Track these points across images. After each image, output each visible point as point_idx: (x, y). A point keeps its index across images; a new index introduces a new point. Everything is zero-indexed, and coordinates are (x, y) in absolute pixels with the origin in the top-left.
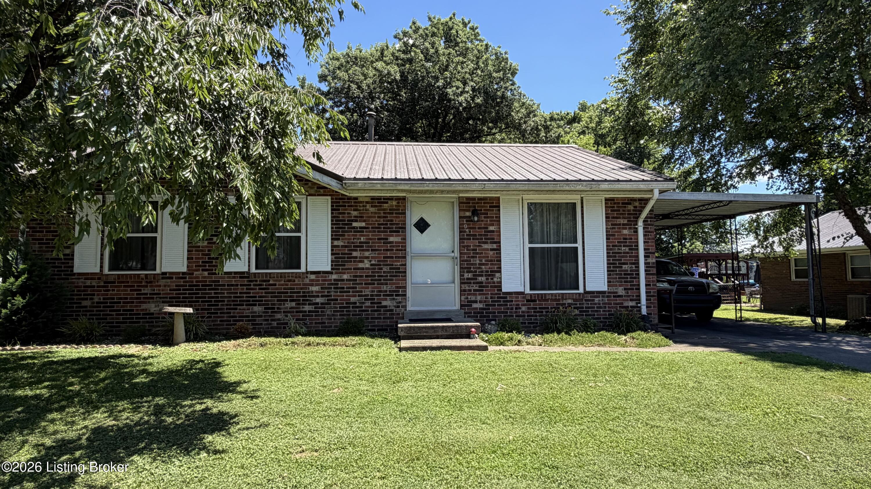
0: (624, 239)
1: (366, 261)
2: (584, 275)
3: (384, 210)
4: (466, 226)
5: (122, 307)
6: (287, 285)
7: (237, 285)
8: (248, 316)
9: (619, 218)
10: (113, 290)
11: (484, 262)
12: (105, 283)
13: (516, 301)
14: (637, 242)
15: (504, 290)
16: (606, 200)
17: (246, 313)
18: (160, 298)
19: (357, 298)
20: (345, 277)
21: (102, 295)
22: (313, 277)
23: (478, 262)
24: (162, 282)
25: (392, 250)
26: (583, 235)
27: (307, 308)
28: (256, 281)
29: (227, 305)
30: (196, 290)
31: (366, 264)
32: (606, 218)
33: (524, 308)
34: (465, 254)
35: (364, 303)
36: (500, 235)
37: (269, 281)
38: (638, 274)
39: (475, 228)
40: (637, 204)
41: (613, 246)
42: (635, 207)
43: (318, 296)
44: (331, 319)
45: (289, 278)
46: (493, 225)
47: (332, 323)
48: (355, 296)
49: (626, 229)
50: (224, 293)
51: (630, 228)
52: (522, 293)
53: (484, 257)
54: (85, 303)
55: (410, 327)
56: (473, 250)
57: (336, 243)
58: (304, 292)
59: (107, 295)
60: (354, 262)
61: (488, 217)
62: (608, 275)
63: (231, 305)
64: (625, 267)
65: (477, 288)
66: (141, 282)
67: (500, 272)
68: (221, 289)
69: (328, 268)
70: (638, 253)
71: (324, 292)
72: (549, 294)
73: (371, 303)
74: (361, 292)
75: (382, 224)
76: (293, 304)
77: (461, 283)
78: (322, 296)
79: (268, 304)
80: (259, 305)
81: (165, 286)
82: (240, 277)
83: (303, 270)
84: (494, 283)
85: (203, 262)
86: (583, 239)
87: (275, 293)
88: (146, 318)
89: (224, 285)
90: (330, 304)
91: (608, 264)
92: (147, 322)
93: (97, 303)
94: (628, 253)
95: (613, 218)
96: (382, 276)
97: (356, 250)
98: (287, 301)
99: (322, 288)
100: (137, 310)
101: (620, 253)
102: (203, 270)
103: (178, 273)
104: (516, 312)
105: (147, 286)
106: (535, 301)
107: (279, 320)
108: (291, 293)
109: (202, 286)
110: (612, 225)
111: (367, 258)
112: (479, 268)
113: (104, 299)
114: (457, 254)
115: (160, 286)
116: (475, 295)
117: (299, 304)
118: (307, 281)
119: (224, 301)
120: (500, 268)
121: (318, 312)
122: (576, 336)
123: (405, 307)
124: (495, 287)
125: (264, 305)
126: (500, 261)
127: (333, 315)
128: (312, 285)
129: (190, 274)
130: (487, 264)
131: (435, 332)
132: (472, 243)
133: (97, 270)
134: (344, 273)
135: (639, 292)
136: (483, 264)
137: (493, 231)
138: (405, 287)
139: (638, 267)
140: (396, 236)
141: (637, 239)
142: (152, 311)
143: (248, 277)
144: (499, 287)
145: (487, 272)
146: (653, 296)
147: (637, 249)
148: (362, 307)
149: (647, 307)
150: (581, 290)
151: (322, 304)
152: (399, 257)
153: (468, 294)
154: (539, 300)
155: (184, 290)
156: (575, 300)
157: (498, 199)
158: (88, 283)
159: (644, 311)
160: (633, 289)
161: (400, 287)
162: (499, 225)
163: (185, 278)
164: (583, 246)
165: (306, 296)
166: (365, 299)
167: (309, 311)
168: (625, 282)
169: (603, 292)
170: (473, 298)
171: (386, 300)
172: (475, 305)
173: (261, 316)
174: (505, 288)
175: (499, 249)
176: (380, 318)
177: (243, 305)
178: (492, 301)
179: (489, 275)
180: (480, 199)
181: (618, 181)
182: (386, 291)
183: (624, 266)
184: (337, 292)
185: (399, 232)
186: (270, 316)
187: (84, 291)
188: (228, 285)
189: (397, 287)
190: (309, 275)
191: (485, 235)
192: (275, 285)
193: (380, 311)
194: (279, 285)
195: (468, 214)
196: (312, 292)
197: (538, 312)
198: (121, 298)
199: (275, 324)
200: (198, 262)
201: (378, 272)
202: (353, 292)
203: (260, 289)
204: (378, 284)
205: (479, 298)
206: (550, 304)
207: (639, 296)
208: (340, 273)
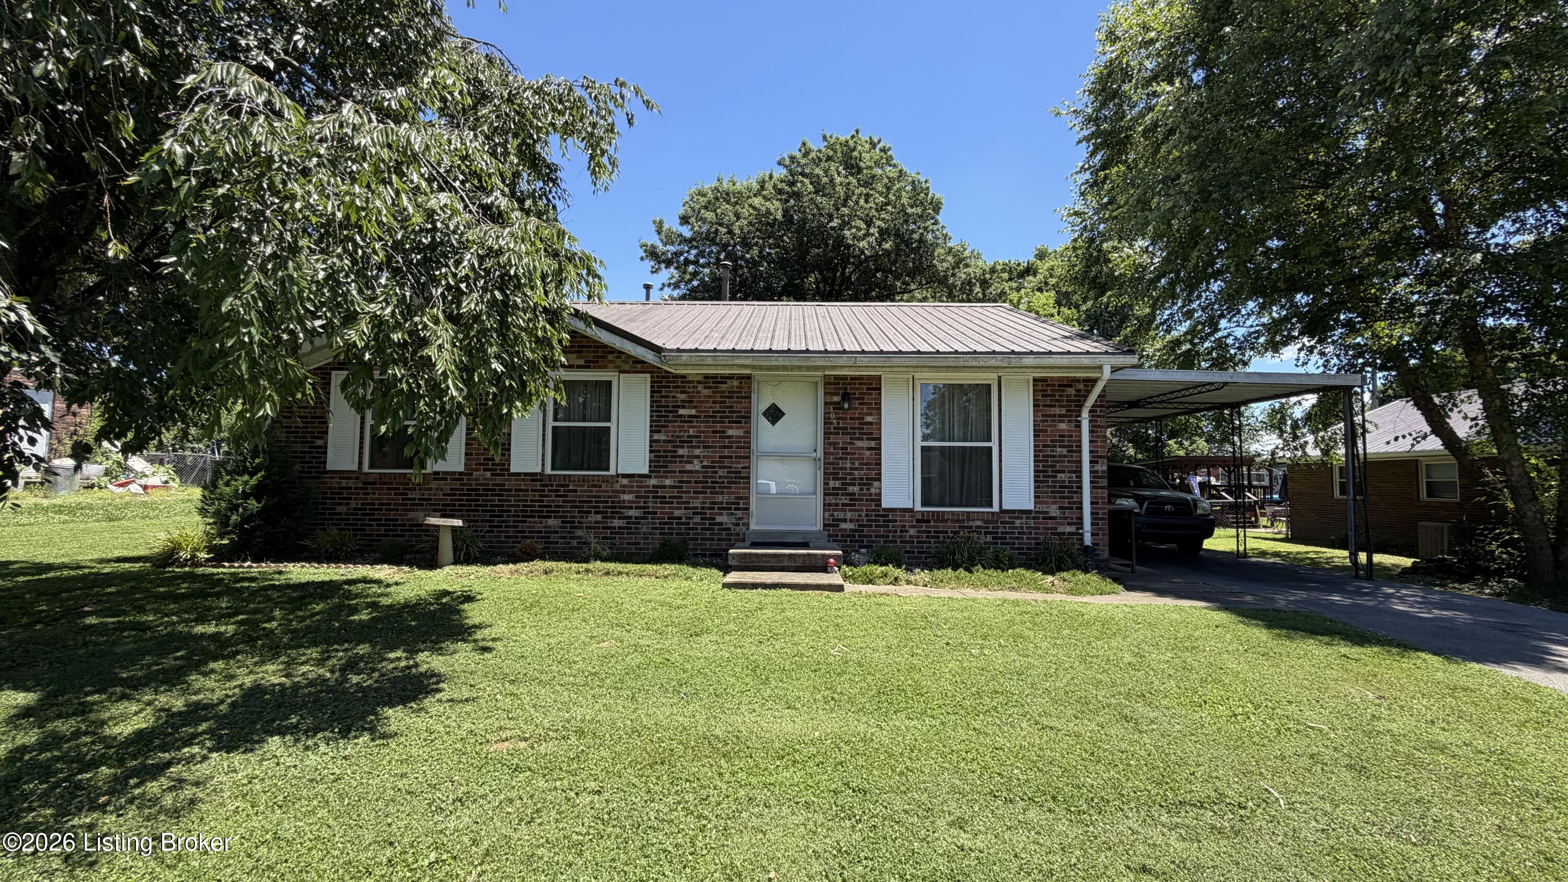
0: (1060, 436)
1: (696, 461)
3: (722, 392)
4: (832, 416)
5: (384, 515)
6: (591, 491)
7: (527, 490)
8: (540, 532)
9: (1054, 406)
10: (374, 494)
11: (857, 465)
12: (364, 483)
13: (901, 521)
14: (1080, 441)
15: (884, 506)
16: (1035, 380)
17: (538, 527)
18: (431, 505)
19: (683, 511)
20: (668, 482)
21: (361, 499)
22: (625, 481)
23: (849, 465)
24: (434, 485)
25: (731, 447)
26: (1000, 431)
27: (617, 523)
28: (552, 485)
29: (514, 516)
30: (476, 495)
31: (696, 466)
32: (1035, 406)
33: (912, 532)
34: (831, 453)
35: (691, 518)
36: (880, 429)
37: (568, 486)
39: (845, 419)
40: (1080, 386)
41: (1044, 446)
42: (1078, 391)
43: (631, 508)
44: (647, 539)
45: (594, 483)
46: (871, 414)
47: (649, 544)
48: (680, 508)
49: (1063, 422)
50: (510, 501)
51: (1070, 421)
52: (911, 510)
53: (857, 459)
54: (339, 509)
55: (745, 554)
56: (843, 448)
57: (656, 437)
58: (613, 502)
59: (366, 499)
60: (680, 462)
61: (864, 404)
62: (1036, 487)
63: (518, 516)
64: (1061, 476)
65: (847, 501)
66: (408, 484)
67: (879, 480)
68: (507, 495)
69: (646, 471)
70: (1080, 457)
71: (639, 502)
72: (948, 513)
73: (702, 519)
74: (689, 503)
75: (718, 412)
76: (599, 517)
77: (825, 494)
78: (637, 508)
79: (567, 517)
80: (555, 517)
81: (437, 489)
82: (532, 480)
83: (612, 471)
84: (871, 495)
85: (484, 459)
86: (1000, 435)
87: (575, 501)
89: (511, 490)
90: (646, 518)
91: (1035, 471)
92: (415, 536)
93: (355, 509)
94: (1065, 456)
95: (1045, 406)
96: (717, 482)
97: (682, 447)
98: (590, 512)
99: (637, 497)
100: (403, 520)
101: (1054, 456)
102: (485, 470)
103: (454, 473)
104: (901, 537)
105: (415, 489)
106: (928, 521)
107: (579, 537)
108: (596, 502)
109: (484, 490)
110: (1043, 416)
111: (697, 457)
112: (851, 474)
113: (362, 504)
114: (820, 454)
115: (431, 489)
116: (845, 511)
117: (606, 518)
118: (617, 487)
119: (510, 511)
120: (880, 474)
121: (631, 528)
122: (980, 573)
123: (747, 525)
124: (872, 500)
125: (561, 517)
126: (880, 464)
127: (651, 534)
128: (624, 492)
129: (468, 474)
131: (779, 562)
132: (841, 440)
133: (355, 467)
134: (666, 477)
135: (1082, 513)
137: (871, 423)
138: (748, 498)
139: (1080, 476)
140: (737, 428)
141: (1080, 436)
143: (541, 480)
144: (878, 501)
145: (862, 479)
146: (1100, 519)
147: (1080, 452)
148: (689, 524)
149: (1093, 534)
150: (996, 508)
151: (636, 518)
152: (740, 457)
153: (835, 510)
154: (935, 521)
155: (460, 495)
156: (986, 522)
157: (879, 377)
158: (344, 483)
159: (1088, 540)
160: (1072, 508)
161: (741, 498)
162: (880, 414)
163: (462, 479)
164: (1000, 445)
165: (615, 507)
166: (694, 513)
167: (620, 528)
168: (1061, 498)
169: (1029, 512)
170: (841, 515)
171: (721, 514)
172: (843, 526)
173: (557, 532)
174: (887, 502)
175: (878, 449)
176: (713, 540)
177: (534, 517)
178: (867, 521)
179: (864, 484)
180: (854, 378)
181: (1050, 353)
182: (722, 503)
183: (1059, 475)
184: (656, 503)
185: (740, 422)
186: (568, 532)
187: (339, 493)
188: (516, 490)
189: (737, 498)
190: (619, 479)
191: (859, 429)
192: (576, 491)
193: (714, 529)
194: (581, 491)
195: (836, 399)
196: (624, 502)
197: (933, 537)
198: (383, 504)
199: (574, 543)
200: (479, 459)
201: (712, 477)
202: (678, 503)
203: (556, 496)
204: (711, 493)
205: (849, 515)
206: (950, 527)
207: (1081, 518)
208: (661, 477)
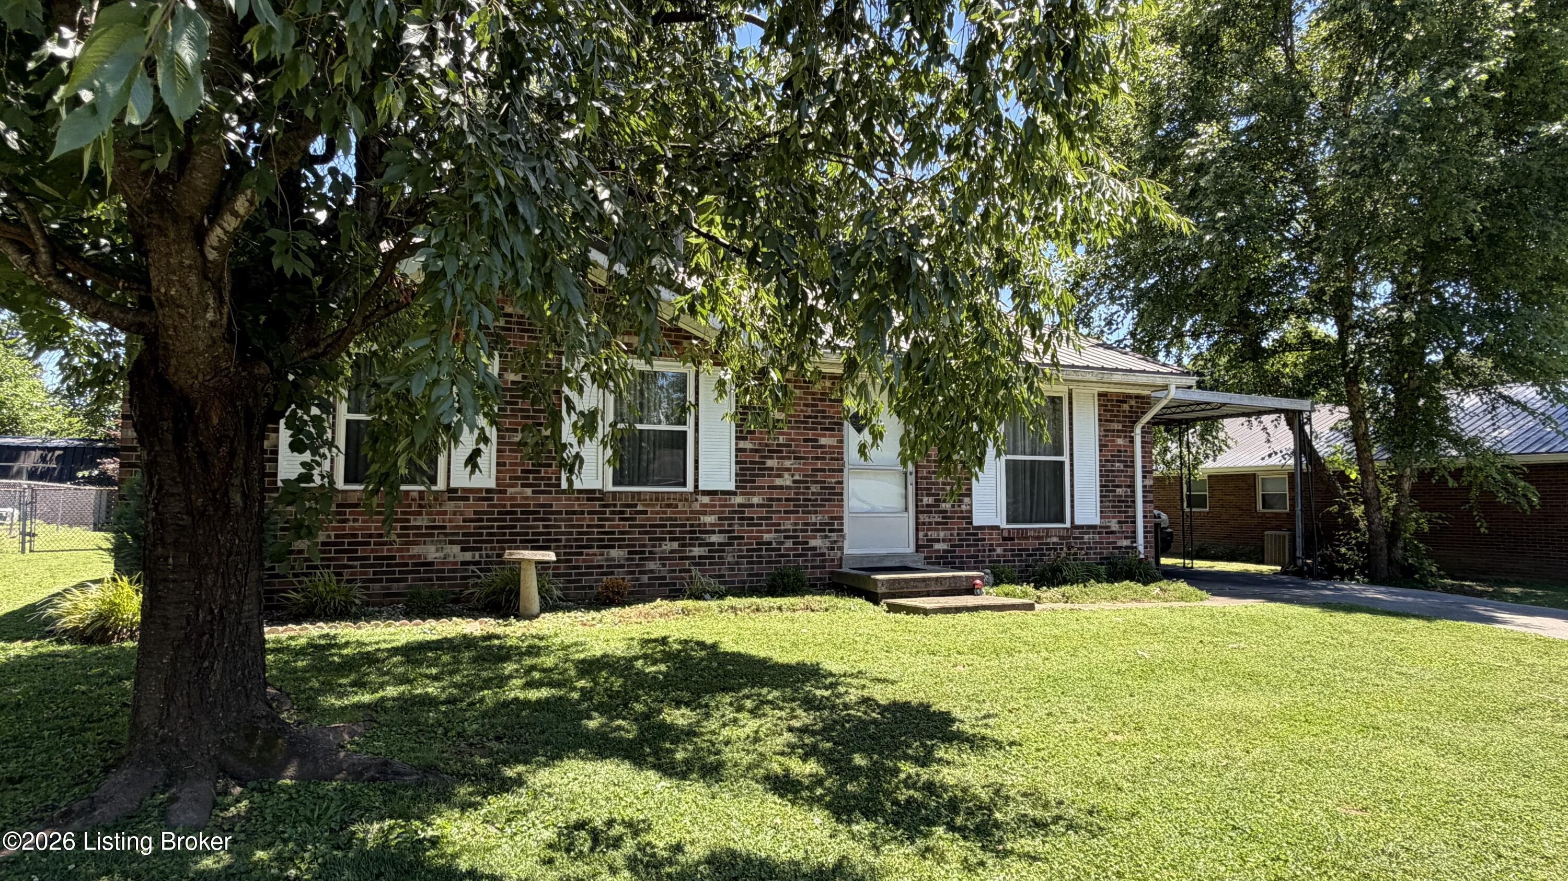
0: (1118, 451)
1: (786, 475)
2: (1072, 501)
3: (813, 393)
5: (372, 551)
7: (582, 513)
8: (601, 567)
9: (1112, 421)
10: (355, 520)
11: (948, 480)
12: (339, 506)
14: (1133, 457)
16: (1100, 395)
17: (598, 560)
18: (446, 535)
19: (773, 535)
20: (756, 500)
21: (334, 529)
22: (706, 500)
24: (450, 506)
25: (824, 458)
26: (1071, 444)
27: (697, 551)
29: (565, 547)
30: (511, 520)
31: (786, 480)
32: (1100, 420)
35: (782, 543)
38: (1134, 502)
41: (1106, 461)
42: (1131, 407)
43: (714, 532)
44: (733, 569)
45: (668, 502)
48: (769, 532)
49: (1119, 437)
50: (559, 527)
51: (1125, 437)
52: (996, 528)
57: (742, 444)
60: (769, 476)
62: (1101, 502)
63: (571, 547)
66: (410, 506)
67: (970, 495)
68: (556, 520)
69: (731, 486)
70: (1134, 472)
72: (1031, 529)
75: (810, 417)
76: (675, 545)
77: (917, 512)
78: (720, 532)
80: (620, 547)
81: (455, 513)
82: (588, 499)
83: (691, 487)
84: (962, 512)
85: (523, 471)
87: (644, 526)
88: (419, 572)
89: (560, 513)
91: (1101, 486)
92: (421, 579)
93: (324, 544)
94: (1123, 471)
95: (1107, 421)
97: (771, 458)
98: (664, 539)
100: (402, 557)
101: (1113, 471)
102: (523, 485)
103: (479, 490)
105: (420, 513)
107: (652, 571)
109: (523, 513)
111: (788, 470)
112: (943, 489)
113: (336, 536)
114: (911, 467)
115: (445, 513)
116: (938, 530)
117: (684, 545)
118: (696, 506)
119: (560, 541)
120: (970, 490)
122: (1098, 588)
124: (963, 518)
125: (627, 546)
128: (705, 513)
129: (500, 492)
130: (953, 484)
134: (754, 494)
135: (1135, 527)
136: (948, 484)
138: (841, 518)
140: (831, 436)
141: (1134, 452)
143: (601, 499)
144: (969, 518)
145: (953, 495)
149: (1144, 547)
150: (1068, 524)
151: (720, 544)
152: (834, 470)
153: (928, 530)
154: (1018, 539)
159: (1141, 553)
164: (1072, 460)
165: (694, 532)
166: (786, 537)
167: (700, 557)
168: (1119, 512)
170: (933, 535)
171: (815, 537)
172: (937, 546)
173: (622, 566)
174: (978, 519)
176: (807, 567)
178: (960, 540)
179: (956, 501)
183: (1118, 490)
188: (567, 513)
192: (646, 512)
196: (705, 524)
197: (1017, 556)
198: (371, 536)
199: (645, 579)
200: (515, 471)
205: (942, 534)
206: (1032, 544)
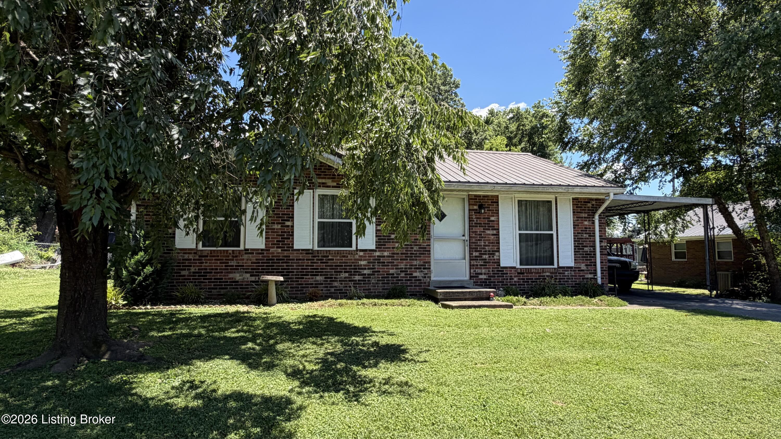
0: (585, 228)
2: (558, 254)
4: (474, 217)
5: (213, 276)
6: (342, 260)
7: (304, 260)
8: (312, 284)
9: (582, 213)
10: (206, 263)
11: (487, 244)
13: (510, 274)
14: (594, 231)
15: (501, 265)
16: (573, 199)
18: (244, 269)
19: (395, 270)
20: (386, 254)
21: (198, 266)
24: (246, 257)
26: (557, 225)
27: (357, 278)
28: (319, 256)
29: (296, 275)
30: (272, 263)
32: (574, 212)
33: (516, 279)
34: (474, 237)
36: (498, 224)
37: (328, 256)
38: (595, 254)
39: (480, 218)
40: (594, 203)
41: (578, 233)
42: (593, 205)
43: (365, 269)
44: (375, 286)
45: (343, 255)
46: (493, 216)
47: (376, 289)
48: (393, 269)
49: (586, 221)
50: (293, 266)
51: (589, 221)
52: (514, 268)
53: (487, 240)
54: (183, 273)
55: (447, 292)
56: (480, 235)
57: (379, 228)
58: (355, 266)
59: (201, 266)
61: (490, 210)
63: (299, 275)
65: (483, 263)
66: (229, 257)
67: (499, 251)
68: (292, 263)
69: (374, 247)
70: (595, 239)
71: (370, 266)
73: (405, 274)
74: (398, 265)
76: (347, 275)
77: (470, 260)
78: (369, 269)
79: (328, 275)
81: (247, 260)
82: (306, 254)
83: (354, 248)
84: (494, 260)
85: (277, 241)
86: (557, 228)
87: (332, 266)
88: (232, 285)
89: (294, 260)
90: (374, 275)
91: (575, 246)
92: (234, 288)
94: (588, 238)
95: (578, 212)
96: (413, 254)
98: (342, 272)
99: (368, 263)
100: (225, 279)
101: (583, 239)
102: (277, 247)
103: (258, 250)
104: (510, 282)
105: (233, 260)
106: (523, 273)
107: (336, 287)
108: (345, 266)
109: (277, 260)
110: (577, 217)
112: (484, 248)
113: (199, 269)
114: (467, 237)
115: (243, 260)
117: (351, 275)
118: (357, 257)
119: (293, 272)
120: (499, 248)
121: (365, 281)
123: (430, 277)
124: (495, 263)
125: (324, 275)
126: (499, 243)
127: (377, 283)
128: (361, 260)
129: (267, 250)
130: (489, 246)
132: (479, 230)
134: (385, 251)
135: (596, 268)
136: (487, 246)
137: (493, 221)
138: (430, 262)
139: (595, 249)
141: (594, 228)
142: (237, 280)
143: (312, 254)
144: (498, 263)
145: (489, 251)
146: (605, 270)
147: (594, 236)
148: (398, 277)
149: (602, 278)
150: (556, 266)
151: (368, 275)
152: (425, 240)
153: (476, 268)
154: (527, 273)
155: (262, 263)
156: (551, 273)
157: (497, 196)
158: (186, 256)
159: (599, 281)
160: (591, 265)
161: (427, 262)
162: (498, 216)
163: (263, 253)
164: (557, 233)
165: (356, 269)
166: (401, 271)
167: (359, 281)
168: (586, 260)
169: (571, 267)
170: (479, 271)
171: (416, 272)
172: (481, 277)
174: (503, 263)
175: (498, 234)
176: (412, 286)
177: (308, 275)
178: (493, 274)
179: (491, 254)
180: (484, 196)
181: (586, 186)
182: (416, 265)
183: (585, 248)
184: (379, 266)
186: (329, 284)
187: (183, 263)
188: (297, 260)
189: (424, 262)
190: (358, 252)
191: (488, 224)
192: (333, 260)
193: (412, 280)
194: (336, 260)
195: (476, 207)
196: (361, 265)
200: (274, 241)
201: (410, 251)
202: (391, 266)
203: (321, 263)
204: (410, 260)
205: (483, 271)
207: (596, 270)
208: (382, 251)
